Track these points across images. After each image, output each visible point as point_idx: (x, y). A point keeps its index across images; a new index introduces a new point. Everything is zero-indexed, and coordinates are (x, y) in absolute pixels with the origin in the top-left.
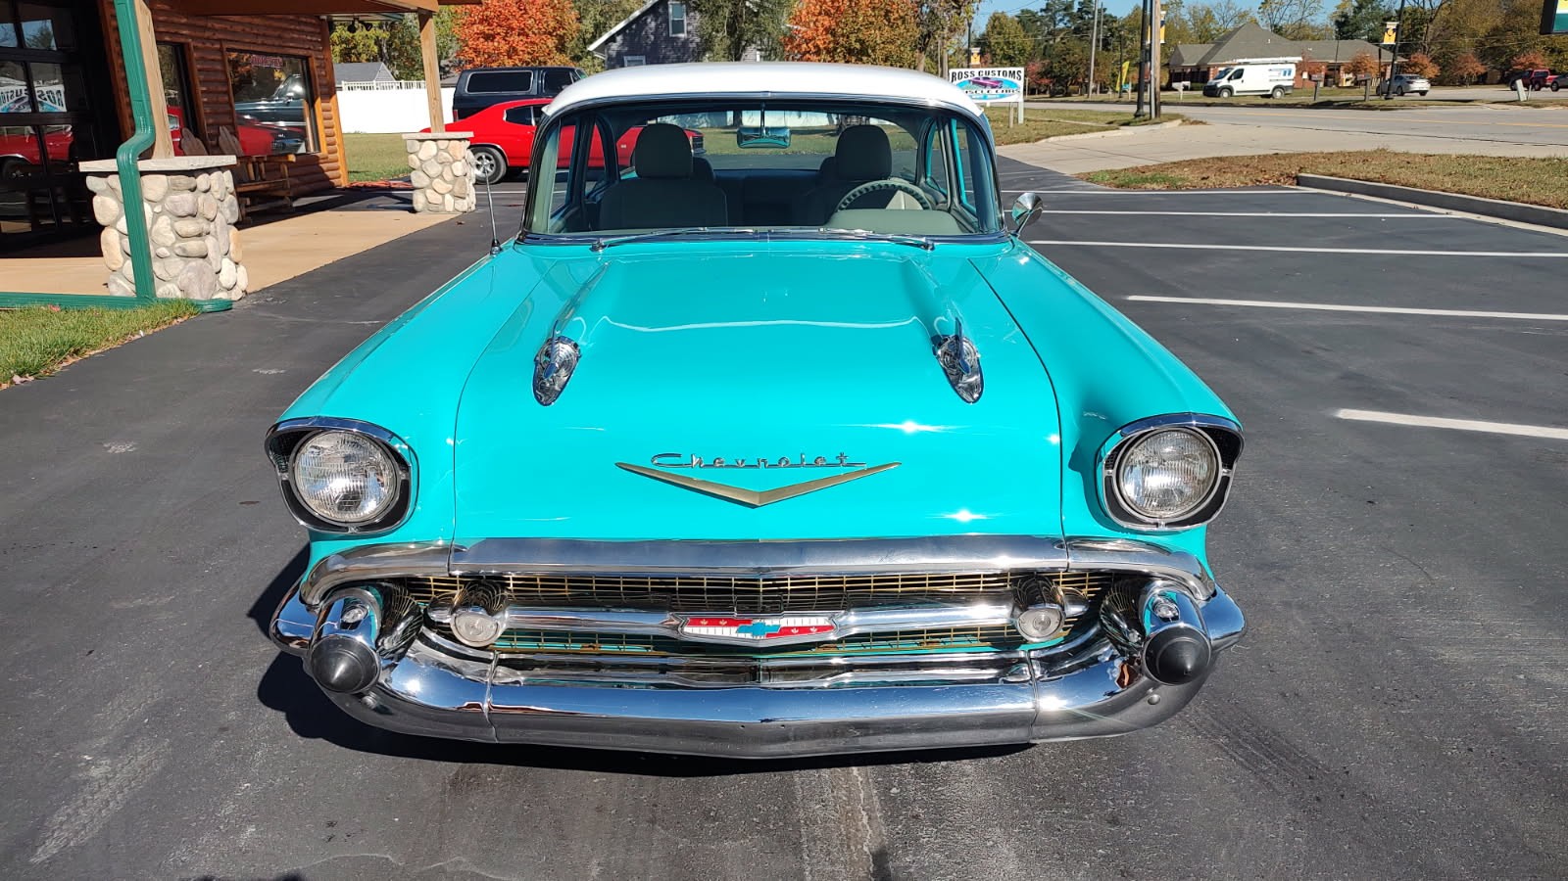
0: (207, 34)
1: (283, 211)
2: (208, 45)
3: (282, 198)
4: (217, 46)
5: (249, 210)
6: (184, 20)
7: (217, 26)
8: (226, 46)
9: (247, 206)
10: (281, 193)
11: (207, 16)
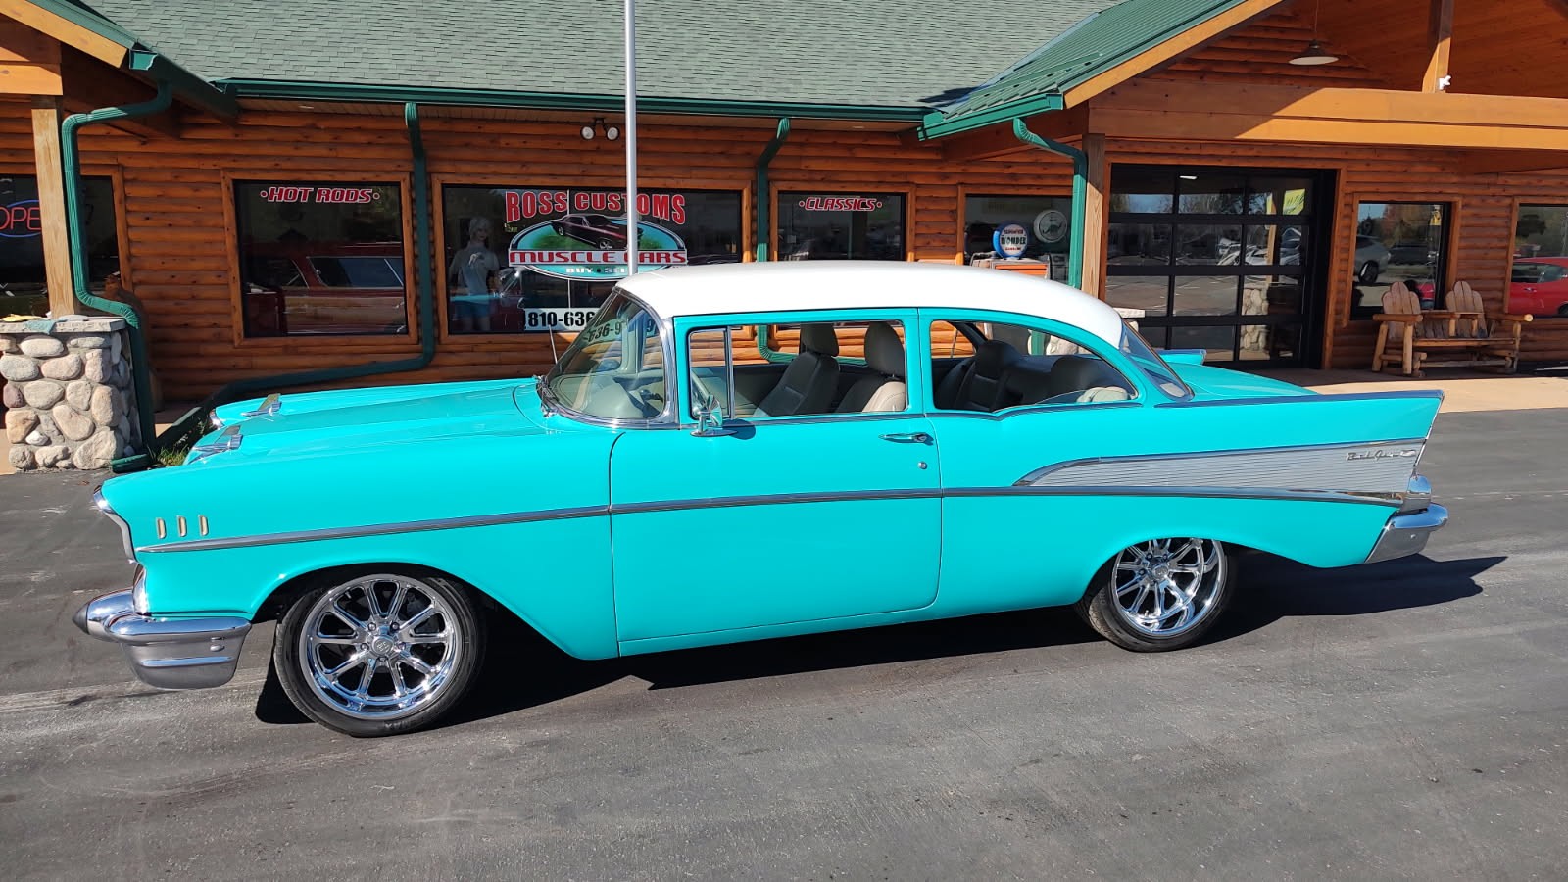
0: (1491, 191)
1: (1501, 370)
2: (1491, 201)
3: (1504, 357)
4: (1508, 201)
5: (1424, 365)
6: (1455, 179)
7: (1512, 181)
8: (1518, 201)
9: (1422, 361)
10: (1503, 352)
11: (1498, 174)
